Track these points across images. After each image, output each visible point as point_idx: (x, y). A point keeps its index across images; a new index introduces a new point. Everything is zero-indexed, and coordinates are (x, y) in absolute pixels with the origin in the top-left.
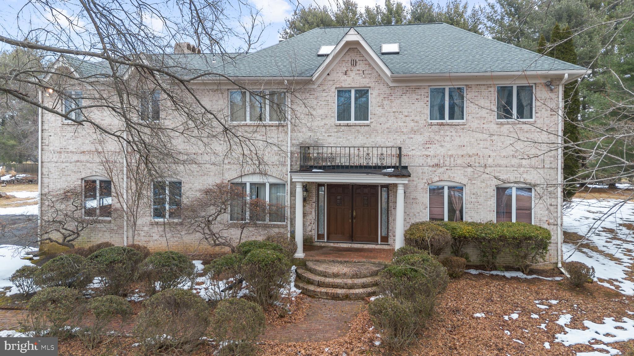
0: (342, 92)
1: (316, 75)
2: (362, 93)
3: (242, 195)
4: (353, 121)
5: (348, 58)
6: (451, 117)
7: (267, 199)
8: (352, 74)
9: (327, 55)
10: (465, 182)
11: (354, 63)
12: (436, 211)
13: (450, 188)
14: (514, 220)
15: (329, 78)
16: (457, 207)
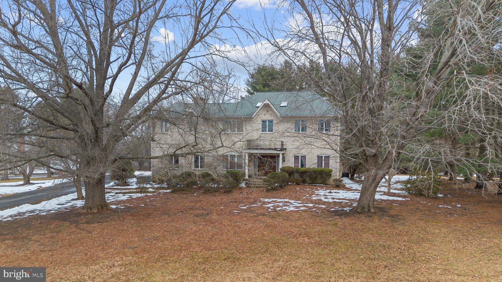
0: (264, 122)
1: (254, 115)
2: (271, 122)
3: (227, 159)
4: (267, 132)
5: (266, 109)
6: (302, 131)
7: (236, 161)
8: (267, 115)
9: (259, 107)
10: (306, 154)
11: (268, 111)
12: (296, 165)
13: (301, 156)
14: (323, 167)
15: (258, 116)
16: (304, 163)
